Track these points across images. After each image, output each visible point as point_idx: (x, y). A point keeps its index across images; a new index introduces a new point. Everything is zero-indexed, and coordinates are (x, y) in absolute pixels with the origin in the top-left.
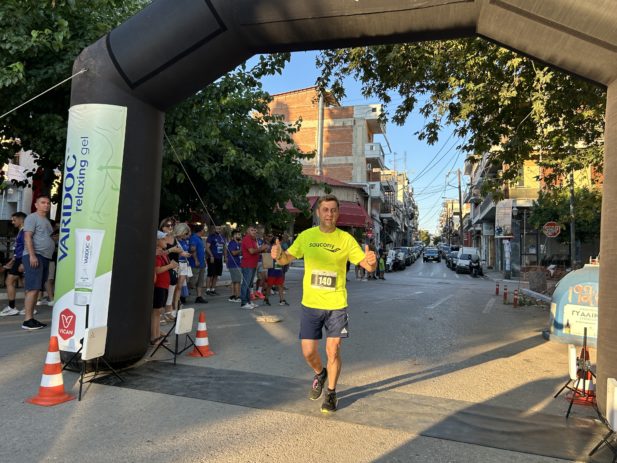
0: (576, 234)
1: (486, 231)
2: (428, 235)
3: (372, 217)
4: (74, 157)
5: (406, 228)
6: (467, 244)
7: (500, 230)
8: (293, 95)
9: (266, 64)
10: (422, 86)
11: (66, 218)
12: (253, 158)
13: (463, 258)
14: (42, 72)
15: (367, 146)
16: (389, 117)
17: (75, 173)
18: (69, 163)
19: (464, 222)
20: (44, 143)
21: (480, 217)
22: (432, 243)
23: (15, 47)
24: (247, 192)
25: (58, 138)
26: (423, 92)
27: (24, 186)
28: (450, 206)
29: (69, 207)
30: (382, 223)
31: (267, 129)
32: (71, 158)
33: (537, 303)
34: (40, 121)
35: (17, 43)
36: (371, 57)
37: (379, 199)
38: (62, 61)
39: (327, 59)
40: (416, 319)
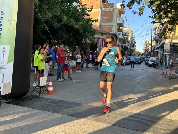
5: (131, 50)
6: (153, 56)
13: (151, 61)
15: (118, 19)
19: (152, 48)
21: (158, 46)
28: (148, 42)
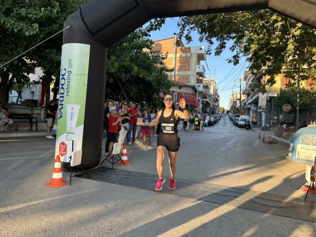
1: (253, 108)
2: (223, 109)
3: (199, 101)
4: (65, 69)
5: (214, 106)
6: (243, 114)
7: (260, 108)
9: (153, 26)
11: (62, 99)
12: (145, 72)
13: (242, 120)
15: (197, 66)
17: (65, 77)
18: (62, 72)
19: (242, 103)
20: (48, 63)
21: (250, 101)
22: (225, 113)
23: (34, 16)
24: (142, 88)
28: (235, 96)
29: (63, 94)
30: (203, 104)
31: (151, 58)
33: (279, 143)
37: (202, 92)
39: (183, 23)
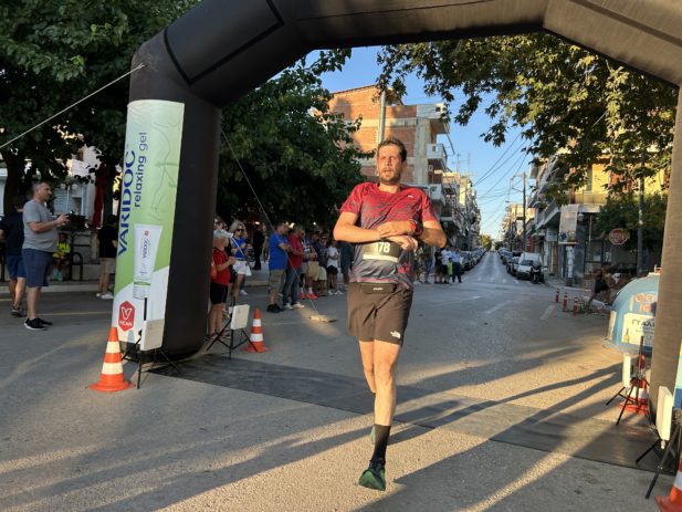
0: (644, 242)
1: (549, 237)
2: (489, 240)
4: (133, 153)
7: (564, 236)
8: (354, 93)
9: (326, 61)
10: (487, 84)
11: (125, 214)
12: (311, 158)
13: (524, 263)
14: (103, 67)
15: (430, 146)
16: (452, 117)
17: (134, 168)
18: (128, 159)
20: (105, 138)
21: (543, 222)
22: (493, 248)
23: (76, 42)
25: (119, 135)
26: (488, 91)
27: (87, 182)
28: (514, 211)
29: (128, 203)
31: (326, 128)
32: (130, 154)
33: (598, 311)
34: (102, 117)
35: (78, 38)
36: (435, 53)
37: (440, 202)
38: (122, 56)
39: (389, 55)
40: (472, 323)
